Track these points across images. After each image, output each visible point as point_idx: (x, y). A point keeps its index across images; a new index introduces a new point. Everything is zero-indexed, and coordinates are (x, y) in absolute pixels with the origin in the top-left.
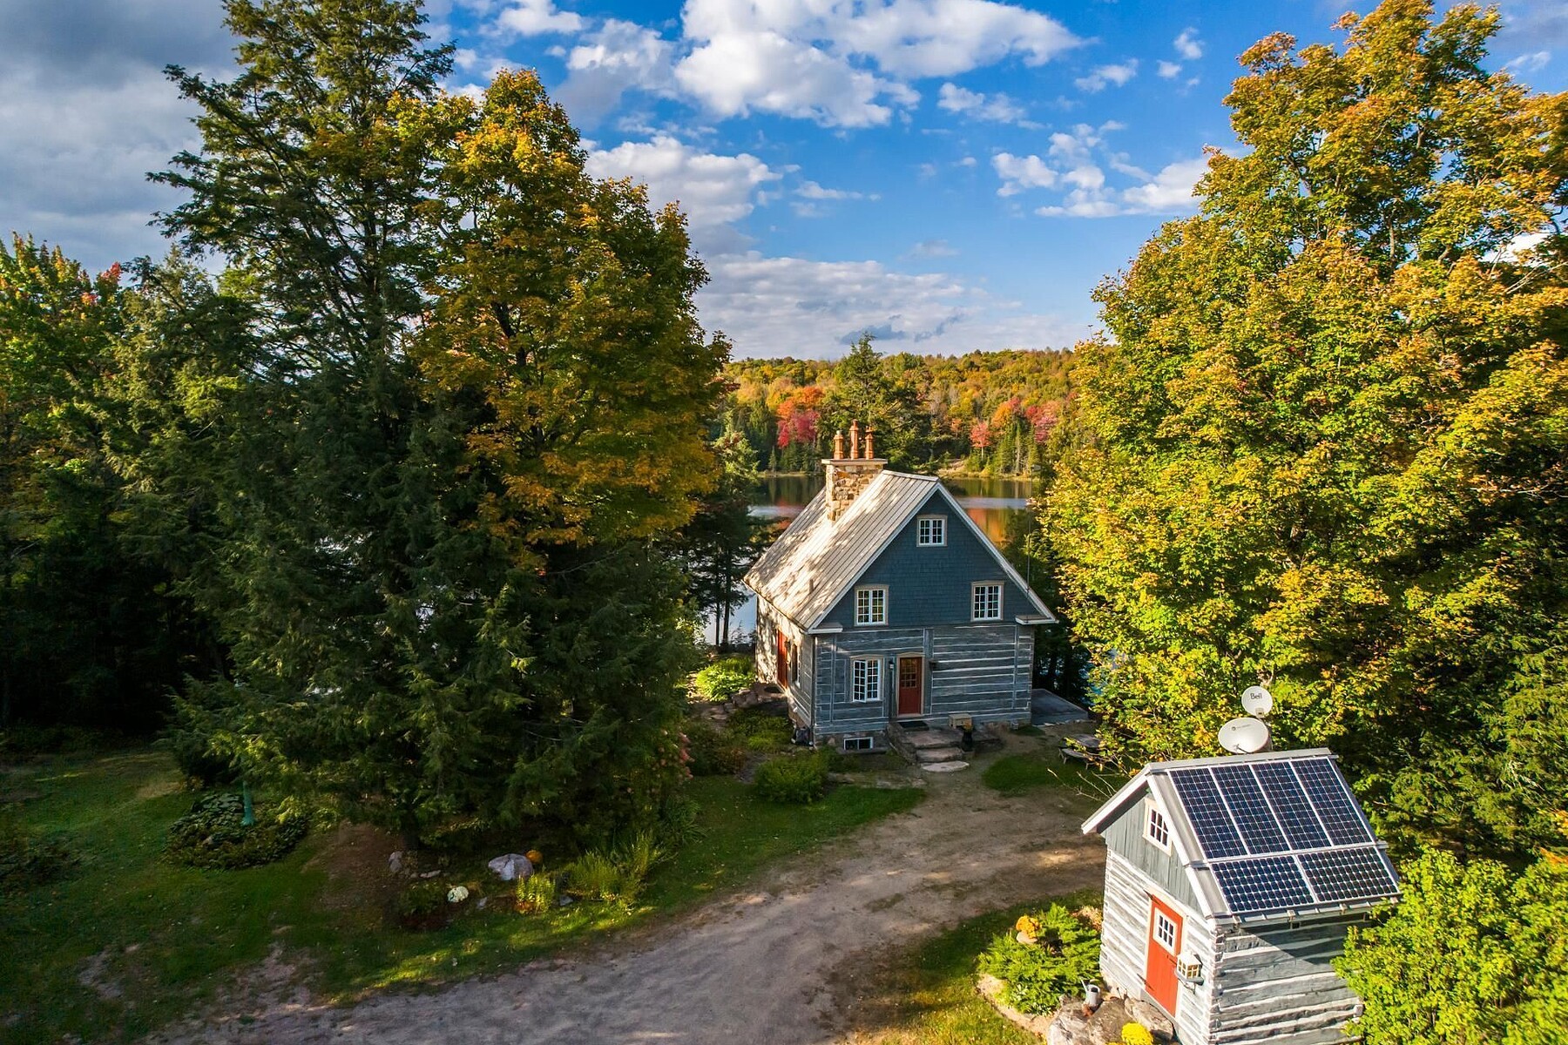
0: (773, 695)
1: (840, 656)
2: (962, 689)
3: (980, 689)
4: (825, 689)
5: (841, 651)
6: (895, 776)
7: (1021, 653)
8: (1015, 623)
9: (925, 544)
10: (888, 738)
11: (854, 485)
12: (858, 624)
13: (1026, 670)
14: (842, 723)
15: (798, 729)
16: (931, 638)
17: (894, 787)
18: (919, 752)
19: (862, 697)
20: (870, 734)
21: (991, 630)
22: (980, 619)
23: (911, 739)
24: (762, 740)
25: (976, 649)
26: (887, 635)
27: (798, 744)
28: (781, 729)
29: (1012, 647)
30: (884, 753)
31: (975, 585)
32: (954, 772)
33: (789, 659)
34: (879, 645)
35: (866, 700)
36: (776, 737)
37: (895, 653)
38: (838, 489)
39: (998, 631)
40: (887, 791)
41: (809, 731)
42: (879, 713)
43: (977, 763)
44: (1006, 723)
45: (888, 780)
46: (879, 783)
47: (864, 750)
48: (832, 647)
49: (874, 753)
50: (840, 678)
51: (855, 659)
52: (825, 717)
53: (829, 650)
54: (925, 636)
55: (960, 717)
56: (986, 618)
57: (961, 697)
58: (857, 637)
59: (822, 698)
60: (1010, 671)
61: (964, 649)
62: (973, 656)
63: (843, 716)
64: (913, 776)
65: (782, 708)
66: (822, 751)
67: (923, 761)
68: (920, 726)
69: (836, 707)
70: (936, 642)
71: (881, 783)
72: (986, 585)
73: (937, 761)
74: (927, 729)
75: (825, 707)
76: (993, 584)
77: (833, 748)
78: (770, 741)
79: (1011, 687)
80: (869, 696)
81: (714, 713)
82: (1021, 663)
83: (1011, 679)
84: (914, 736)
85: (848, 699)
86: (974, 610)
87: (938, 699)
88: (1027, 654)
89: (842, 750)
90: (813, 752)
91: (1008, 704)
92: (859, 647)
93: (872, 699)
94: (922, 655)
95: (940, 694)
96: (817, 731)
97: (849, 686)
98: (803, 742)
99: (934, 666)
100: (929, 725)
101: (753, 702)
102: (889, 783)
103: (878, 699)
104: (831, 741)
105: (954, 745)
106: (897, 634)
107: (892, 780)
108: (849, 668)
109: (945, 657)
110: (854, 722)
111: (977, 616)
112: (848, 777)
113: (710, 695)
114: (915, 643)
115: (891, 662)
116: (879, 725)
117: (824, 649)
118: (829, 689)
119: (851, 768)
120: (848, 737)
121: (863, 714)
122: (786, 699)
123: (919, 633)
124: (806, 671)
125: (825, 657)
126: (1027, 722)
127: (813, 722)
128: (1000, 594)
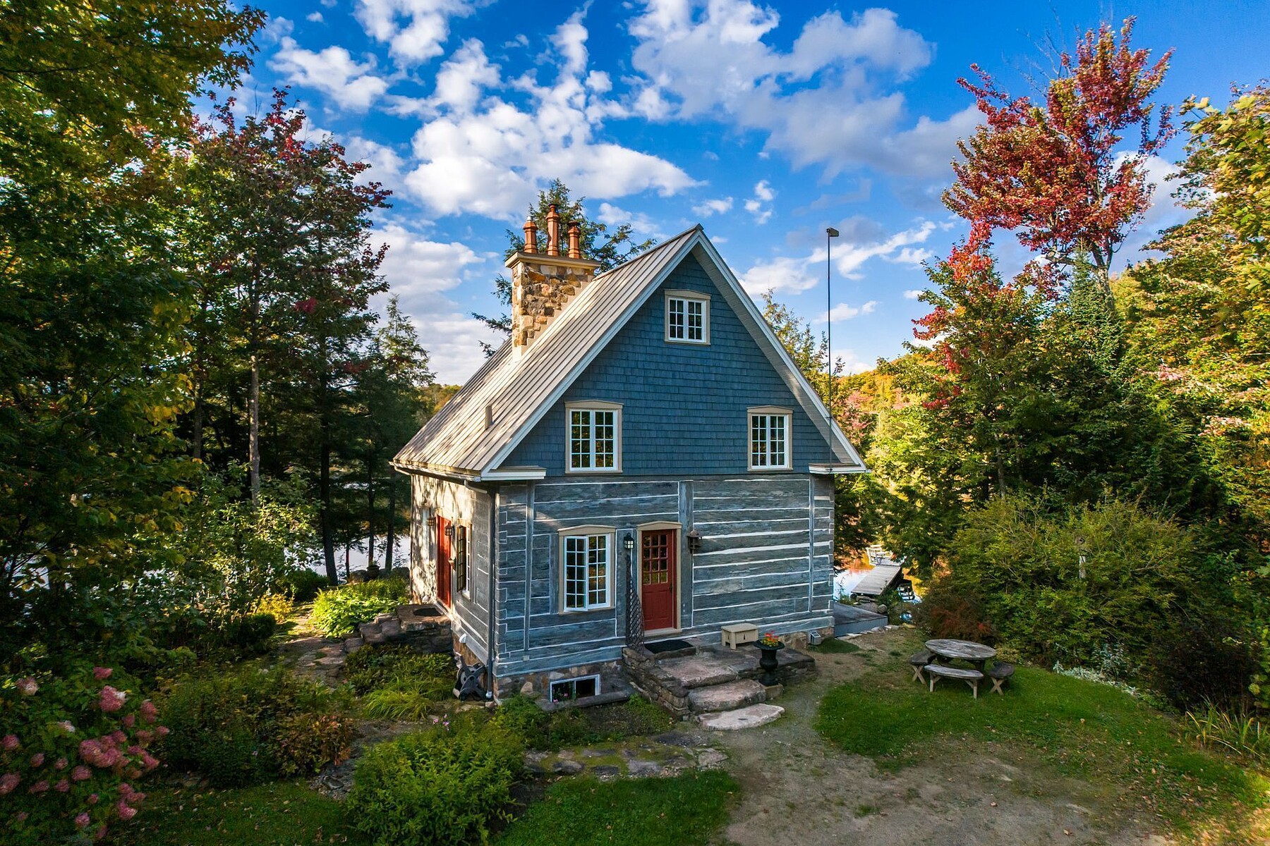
0: (428, 619)
1: (540, 527)
2: (738, 582)
3: (763, 581)
4: (515, 590)
5: (543, 519)
6: (661, 747)
7: (818, 524)
8: (807, 474)
9: (676, 339)
10: (628, 673)
11: (553, 295)
12: (572, 470)
13: (824, 550)
14: (546, 653)
15: (465, 669)
16: (689, 496)
17: (665, 773)
18: (693, 694)
19: (581, 602)
20: (595, 668)
21: (774, 485)
22: (759, 467)
23: (671, 672)
24: (396, 696)
25: (755, 516)
26: (621, 490)
27: (465, 697)
28: (437, 674)
29: (806, 514)
30: (624, 701)
31: (752, 412)
32: (765, 726)
33: (454, 555)
34: (608, 509)
35: (588, 607)
36: (423, 691)
37: (634, 523)
38: (530, 297)
39: (787, 488)
40: (652, 784)
41: (486, 671)
42: (610, 631)
43: (795, 705)
44: (801, 635)
45: (648, 757)
46: (633, 766)
47: (586, 700)
48: (529, 512)
49: (607, 704)
50: (541, 569)
51: (566, 533)
52: (517, 643)
53: (521, 516)
54: (681, 494)
55: (740, 629)
56: (769, 466)
57: (735, 597)
58: (569, 493)
59: (508, 607)
60: (804, 552)
61: (738, 517)
62: (751, 528)
63: (547, 639)
64: (692, 743)
65: (441, 641)
66: (508, 709)
67: (701, 711)
68: (680, 649)
69: (534, 623)
70: (697, 505)
71: (638, 766)
72: (767, 412)
73: (726, 708)
74: (692, 653)
75: (515, 624)
76: (776, 411)
77: (532, 701)
78: (410, 697)
79: (804, 578)
80: (592, 601)
81: (323, 655)
82: (818, 539)
83: (806, 563)
84: (673, 665)
85: (556, 607)
86: (750, 454)
87: (702, 601)
88: (826, 524)
89: (547, 703)
90: (491, 710)
91: (802, 605)
92: (573, 512)
93: (597, 606)
94: (677, 526)
95: (706, 592)
96: (501, 670)
97: (556, 583)
98: (475, 694)
99: (694, 544)
100: (695, 644)
101: (393, 632)
102: (652, 765)
103: (607, 605)
104: (527, 687)
105: (745, 676)
106: (635, 490)
107: (655, 756)
108: (556, 549)
109: (712, 530)
110: (567, 650)
111: (755, 463)
112: (566, 757)
113: (327, 629)
114: (665, 506)
115: (628, 538)
116: (610, 652)
117: (513, 515)
118: (521, 589)
119: (570, 738)
120: (556, 677)
121: (582, 634)
122: (449, 623)
123: (670, 488)
124: (479, 566)
125: (513, 529)
126: (829, 633)
127: (492, 653)
128: (787, 428)
